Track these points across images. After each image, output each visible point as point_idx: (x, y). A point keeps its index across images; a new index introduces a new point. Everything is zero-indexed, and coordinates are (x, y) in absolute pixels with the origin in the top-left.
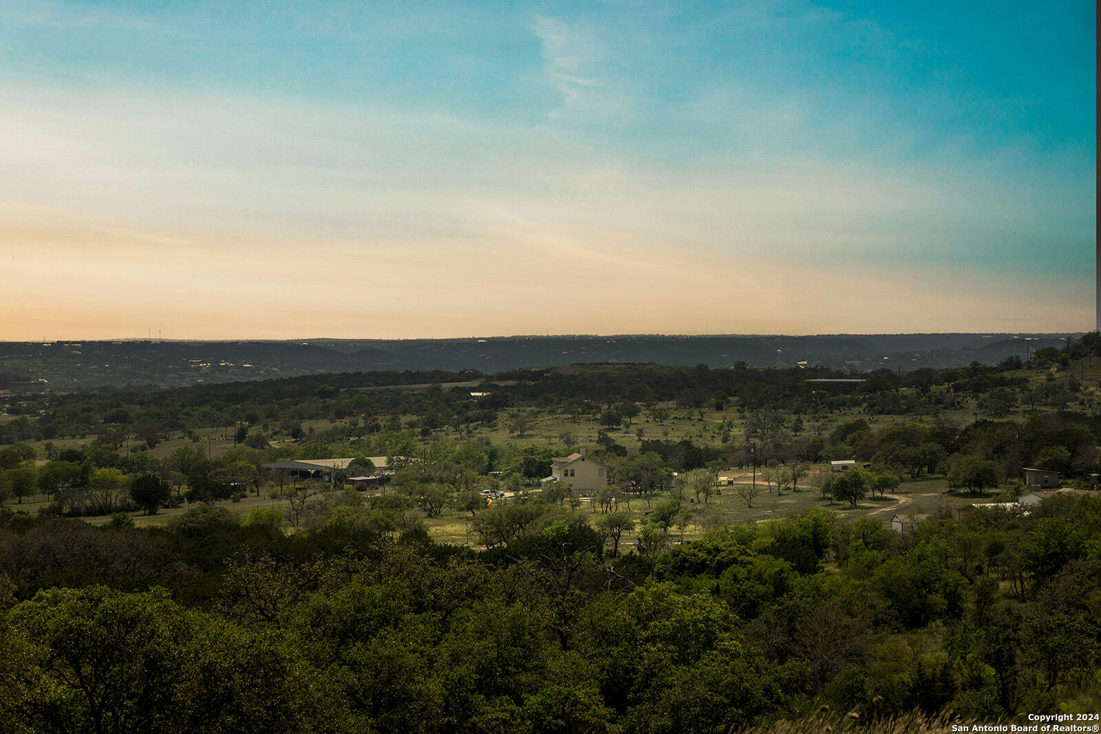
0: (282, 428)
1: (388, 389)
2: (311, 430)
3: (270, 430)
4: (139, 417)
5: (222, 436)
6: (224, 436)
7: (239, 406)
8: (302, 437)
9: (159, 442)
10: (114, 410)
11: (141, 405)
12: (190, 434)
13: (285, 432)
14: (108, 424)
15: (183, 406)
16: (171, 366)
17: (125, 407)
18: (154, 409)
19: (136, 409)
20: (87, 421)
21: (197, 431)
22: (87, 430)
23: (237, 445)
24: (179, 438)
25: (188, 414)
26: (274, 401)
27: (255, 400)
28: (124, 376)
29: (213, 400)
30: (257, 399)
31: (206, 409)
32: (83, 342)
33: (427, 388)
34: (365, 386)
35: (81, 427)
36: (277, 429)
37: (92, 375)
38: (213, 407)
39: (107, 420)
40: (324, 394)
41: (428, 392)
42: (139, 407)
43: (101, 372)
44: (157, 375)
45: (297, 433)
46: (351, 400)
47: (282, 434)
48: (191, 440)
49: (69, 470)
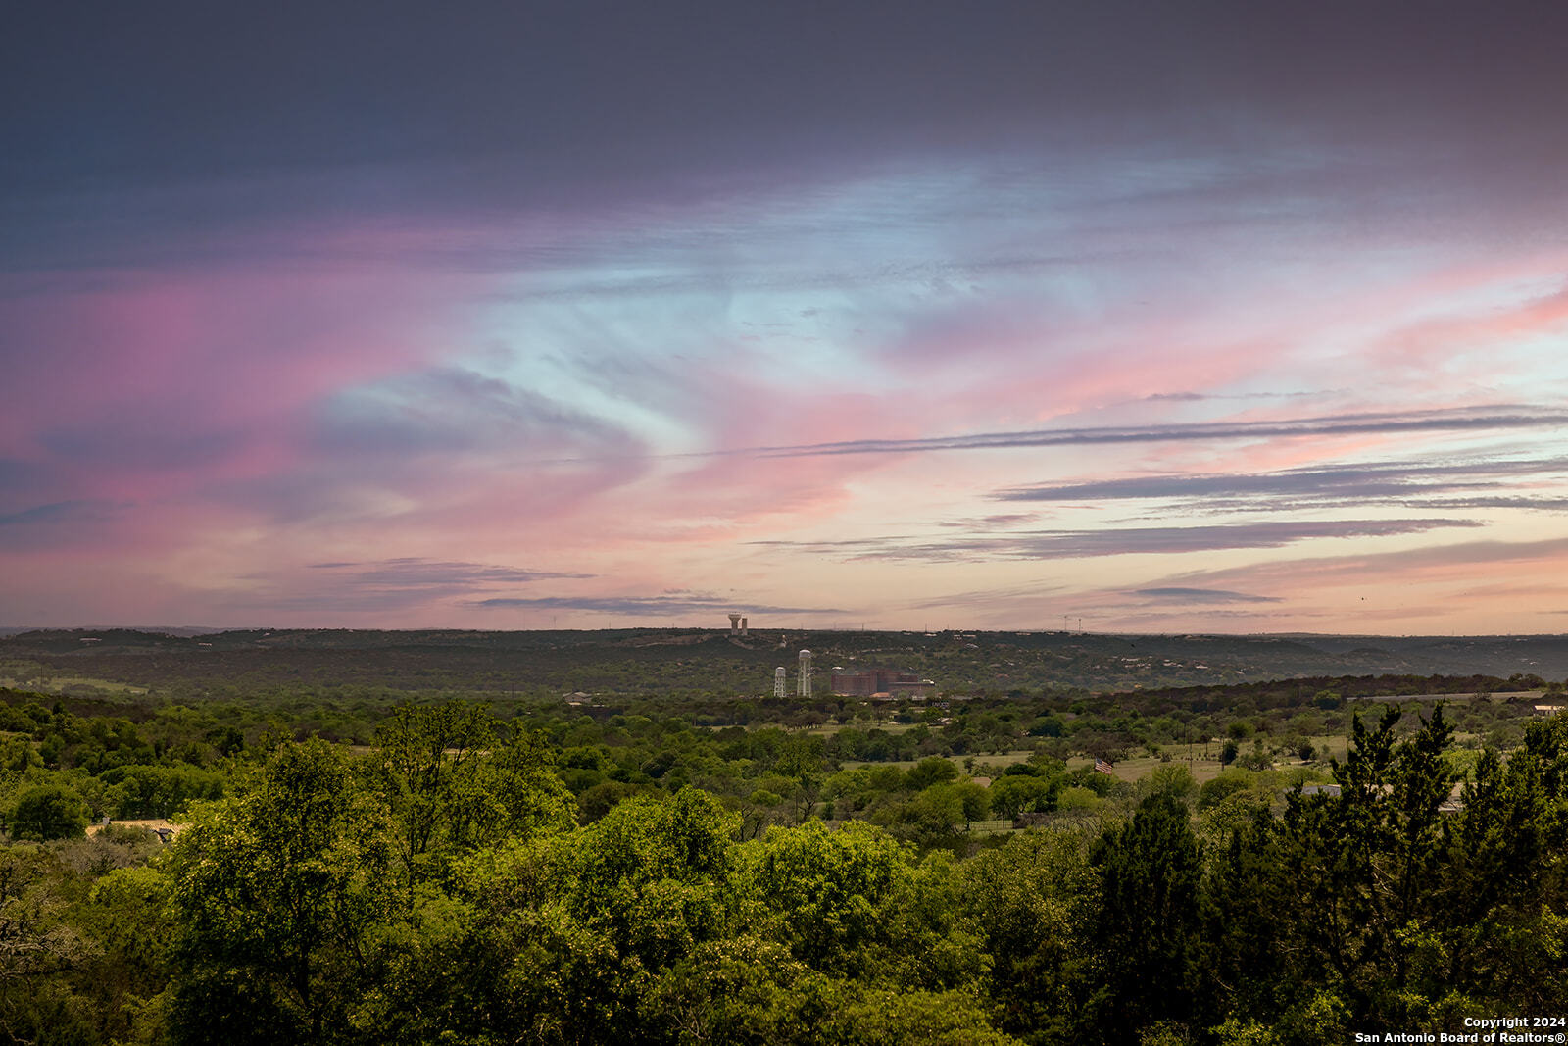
0: (1283, 746)
1: (1416, 700)
2: (1326, 749)
3: (1266, 748)
4: (1075, 730)
5: (1200, 755)
6: (1203, 755)
7: (1209, 718)
8: (1314, 758)
9: (1119, 761)
10: (1043, 719)
11: (1078, 713)
12: (1155, 751)
13: (1287, 751)
14: (1035, 738)
15: (1134, 716)
16: (1098, 667)
17: (1057, 715)
18: (1096, 720)
19: (1070, 719)
20: (1007, 732)
21: (1165, 749)
22: (1010, 745)
23: (1225, 766)
24: (1140, 757)
25: (1140, 726)
26: (1257, 712)
27: (1231, 710)
28: (1035, 678)
29: (1173, 709)
30: (1234, 708)
31: (1165, 720)
32: (977, 633)
33: (1470, 699)
34: (1379, 695)
35: (1001, 741)
36: (1275, 748)
37: (992, 677)
38: (1174, 717)
39: (1034, 732)
40: (1326, 704)
41: (1472, 704)
42: (1073, 716)
43: (1004, 672)
44: (1080, 677)
45: (1306, 753)
46: (1365, 713)
47: (1284, 754)
48: (1159, 760)
49: (1032, 788)
